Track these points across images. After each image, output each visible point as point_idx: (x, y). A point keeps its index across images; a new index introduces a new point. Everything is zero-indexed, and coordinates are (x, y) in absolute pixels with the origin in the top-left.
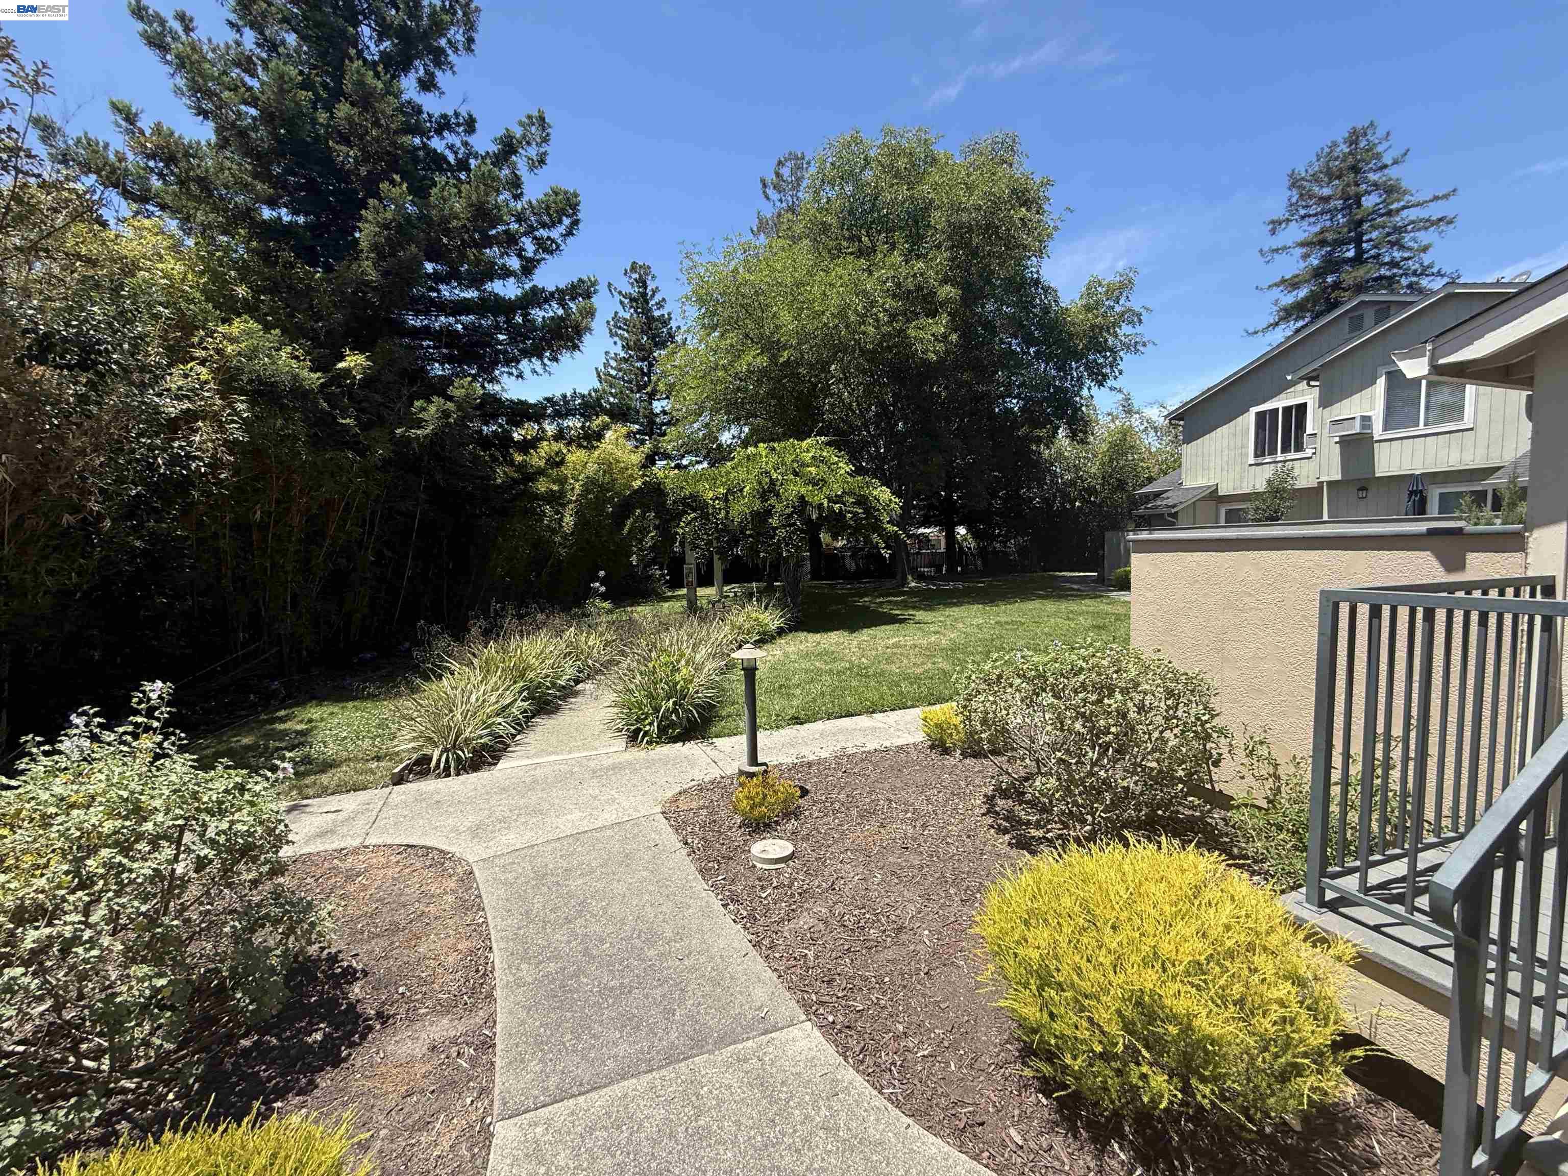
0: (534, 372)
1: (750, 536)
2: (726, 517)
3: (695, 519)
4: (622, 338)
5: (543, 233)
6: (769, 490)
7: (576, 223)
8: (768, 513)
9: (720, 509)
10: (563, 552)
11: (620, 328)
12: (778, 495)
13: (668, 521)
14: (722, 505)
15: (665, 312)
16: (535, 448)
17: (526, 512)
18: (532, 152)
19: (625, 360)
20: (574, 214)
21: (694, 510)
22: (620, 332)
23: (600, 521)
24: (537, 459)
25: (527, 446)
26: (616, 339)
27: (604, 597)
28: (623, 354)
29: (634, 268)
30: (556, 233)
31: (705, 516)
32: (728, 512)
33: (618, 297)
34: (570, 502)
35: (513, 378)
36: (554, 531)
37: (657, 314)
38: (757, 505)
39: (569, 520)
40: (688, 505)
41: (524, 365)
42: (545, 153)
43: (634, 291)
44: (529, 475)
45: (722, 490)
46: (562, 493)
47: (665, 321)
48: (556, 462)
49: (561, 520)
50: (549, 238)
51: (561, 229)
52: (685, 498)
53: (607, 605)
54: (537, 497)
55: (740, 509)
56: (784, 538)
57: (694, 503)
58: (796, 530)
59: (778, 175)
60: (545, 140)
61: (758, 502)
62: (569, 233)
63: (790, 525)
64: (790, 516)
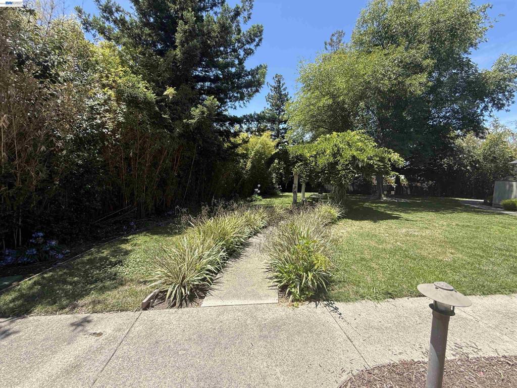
0: (240, 106)
1: (326, 173)
2: (315, 165)
3: (302, 165)
4: (270, 102)
5: (247, 46)
6: (337, 153)
7: (260, 40)
8: (336, 163)
9: (312, 161)
10: (246, 177)
11: (270, 99)
12: (341, 155)
13: (289, 165)
14: (314, 159)
15: (286, 92)
16: (238, 135)
17: (233, 160)
18: (245, 14)
19: (271, 110)
20: (261, 35)
21: (301, 161)
22: (270, 100)
23: (259, 166)
24: (238, 140)
25: (236, 134)
26: (268, 102)
27: (259, 195)
28: (270, 108)
29: (276, 77)
30: (252, 46)
31: (306, 164)
32: (316, 163)
33: (270, 87)
34: (250, 158)
35: (233, 109)
36: (243, 169)
37: (283, 93)
38: (331, 160)
39: (249, 165)
40: (299, 159)
41: (237, 104)
42: (250, 14)
43: (276, 85)
44: (236, 146)
45: (314, 153)
46: (247, 154)
47: (286, 96)
48: (245, 141)
49: (246, 165)
50: (250, 49)
51: (255, 43)
52: (297, 156)
53: (260, 197)
54: (238, 155)
55: (322, 162)
56: (344, 175)
57: (300, 158)
58: (350, 172)
59: (331, 39)
60: (251, 8)
61: (332, 158)
62: (258, 45)
63: (347, 169)
64: (347, 165)
